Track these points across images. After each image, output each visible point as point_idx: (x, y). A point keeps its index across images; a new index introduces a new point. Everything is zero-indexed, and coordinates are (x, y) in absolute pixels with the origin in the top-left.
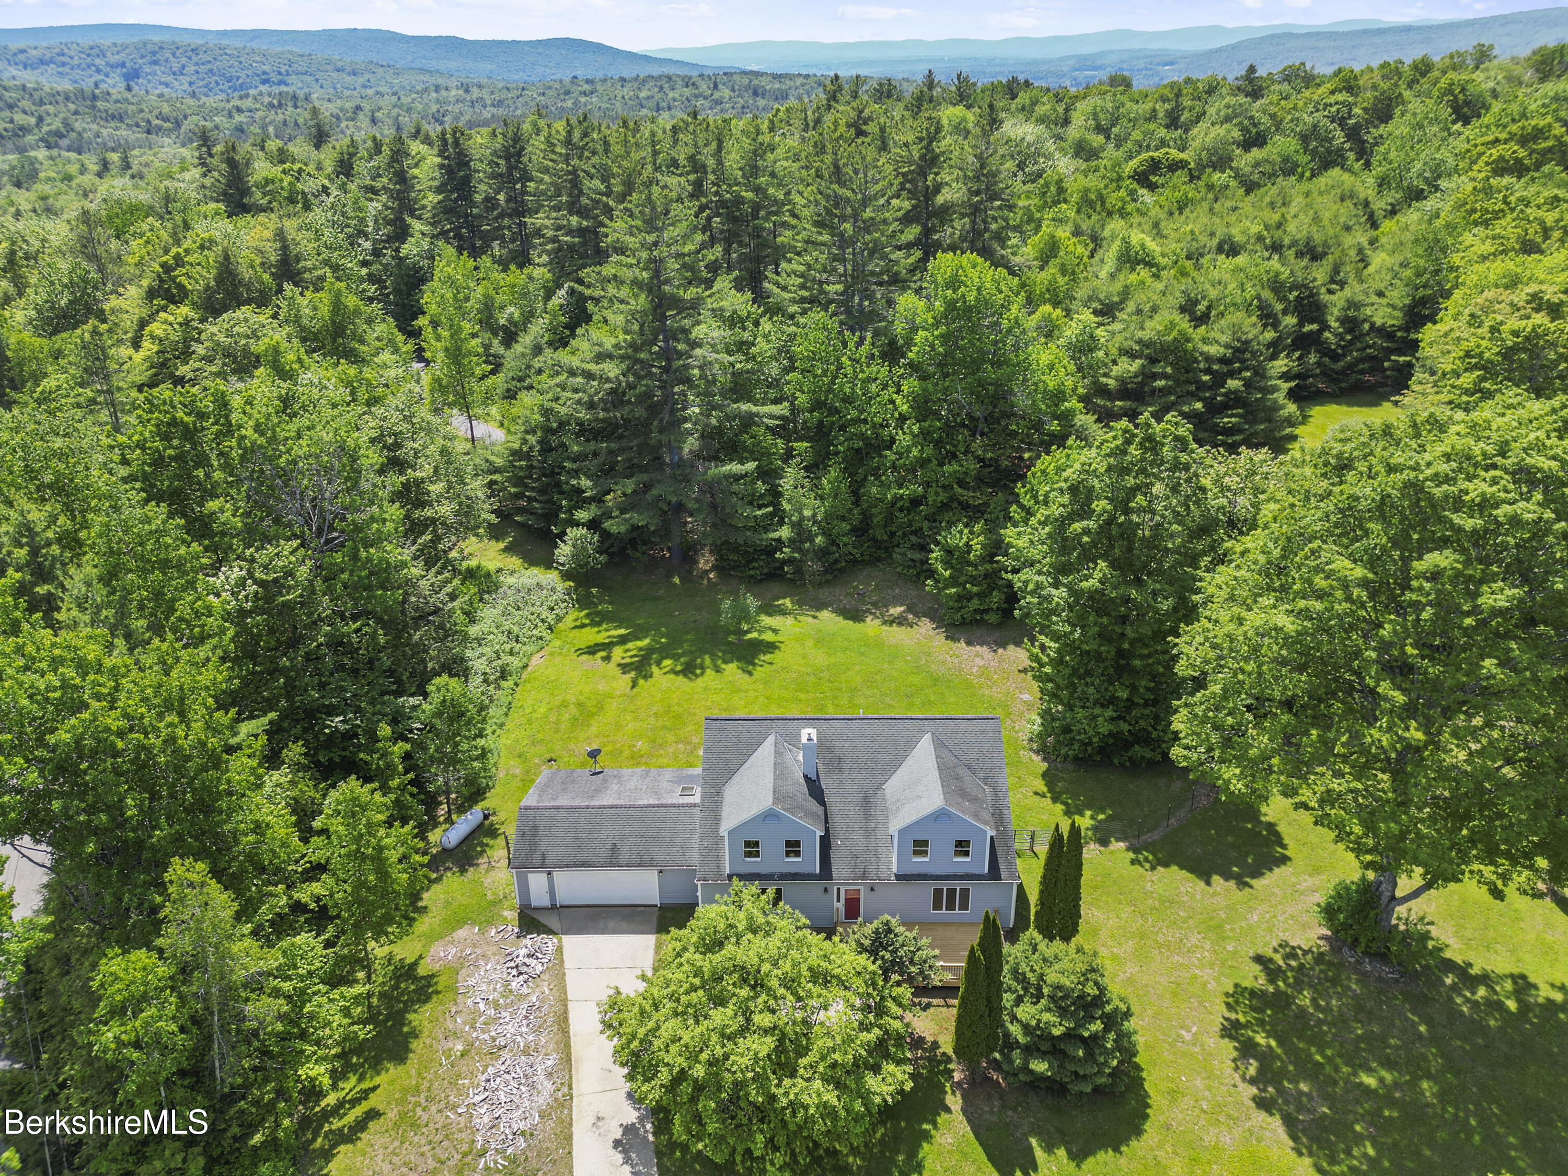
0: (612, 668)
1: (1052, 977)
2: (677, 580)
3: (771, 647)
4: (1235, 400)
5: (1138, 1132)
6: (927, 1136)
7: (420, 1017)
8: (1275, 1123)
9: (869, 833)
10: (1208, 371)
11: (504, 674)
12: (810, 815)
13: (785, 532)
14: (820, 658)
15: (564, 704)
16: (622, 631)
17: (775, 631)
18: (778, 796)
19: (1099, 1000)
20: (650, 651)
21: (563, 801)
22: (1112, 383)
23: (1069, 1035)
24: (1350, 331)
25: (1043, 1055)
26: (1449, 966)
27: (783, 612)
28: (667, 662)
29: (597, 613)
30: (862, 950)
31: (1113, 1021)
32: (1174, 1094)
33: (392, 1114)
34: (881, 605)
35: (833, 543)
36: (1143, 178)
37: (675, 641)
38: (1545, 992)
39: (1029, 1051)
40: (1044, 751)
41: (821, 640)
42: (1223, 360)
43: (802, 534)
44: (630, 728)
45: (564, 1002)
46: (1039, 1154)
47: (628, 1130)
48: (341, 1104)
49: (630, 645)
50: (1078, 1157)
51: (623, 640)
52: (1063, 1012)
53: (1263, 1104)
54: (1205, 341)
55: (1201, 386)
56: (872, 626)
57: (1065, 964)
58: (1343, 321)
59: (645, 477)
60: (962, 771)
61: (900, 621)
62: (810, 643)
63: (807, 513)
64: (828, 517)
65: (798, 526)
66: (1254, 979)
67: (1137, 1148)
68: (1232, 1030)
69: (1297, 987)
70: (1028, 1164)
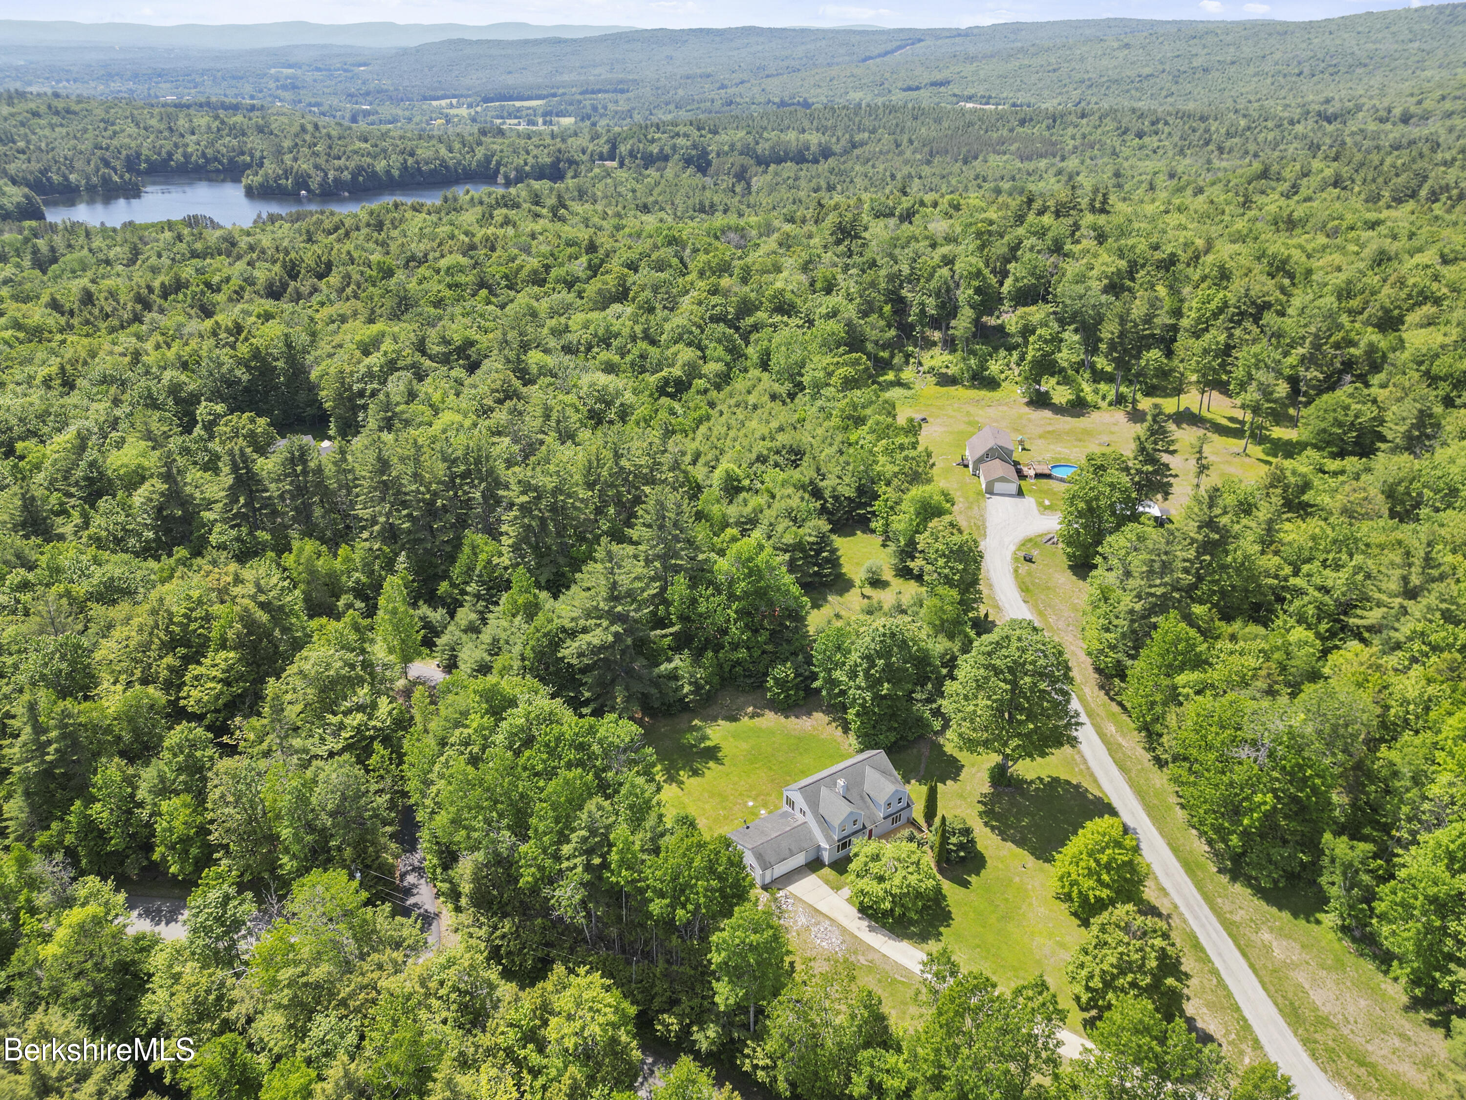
1: (957, 827)
3: (717, 748)
5: (985, 865)
8: (1012, 844)
9: (868, 808)
10: (813, 549)
13: (687, 688)
14: (745, 746)
17: (710, 739)
19: (964, 827)
20: (668, 770)
21: (760, 841)
23: (963, 842)
24: (837, 501)
25: (960, 850)
26: (1023, 781)
27: (701, 728)
28: (682, 773)
32: (987, 849)
33: (797, 960)
34: (741, 708)
35: (712, 686)
37: (674, 761)
38: (1047, 779)
39: (958, 851)
41: (735, 736)
42: (816, 543)
43: (697, 688)
45: (811, 906)
46: (970, 879)
47: (869, 926)
50: (978, 874)
52: (960, 835)
53: (1004, 840)
54: (807, 535)
55: (813, 557)
56: (747, 721)
57: (956, 822)
58: (833, 497)
60: (884, 775)
61: (756, 715)
62: (731, 739)
63: (697, 676)
64: (709, 675)
65: (695, 684)
66: (981, 808)
67: (988, 865)
68: (986, 824)
69: (993, 805)
70: (969, 883)
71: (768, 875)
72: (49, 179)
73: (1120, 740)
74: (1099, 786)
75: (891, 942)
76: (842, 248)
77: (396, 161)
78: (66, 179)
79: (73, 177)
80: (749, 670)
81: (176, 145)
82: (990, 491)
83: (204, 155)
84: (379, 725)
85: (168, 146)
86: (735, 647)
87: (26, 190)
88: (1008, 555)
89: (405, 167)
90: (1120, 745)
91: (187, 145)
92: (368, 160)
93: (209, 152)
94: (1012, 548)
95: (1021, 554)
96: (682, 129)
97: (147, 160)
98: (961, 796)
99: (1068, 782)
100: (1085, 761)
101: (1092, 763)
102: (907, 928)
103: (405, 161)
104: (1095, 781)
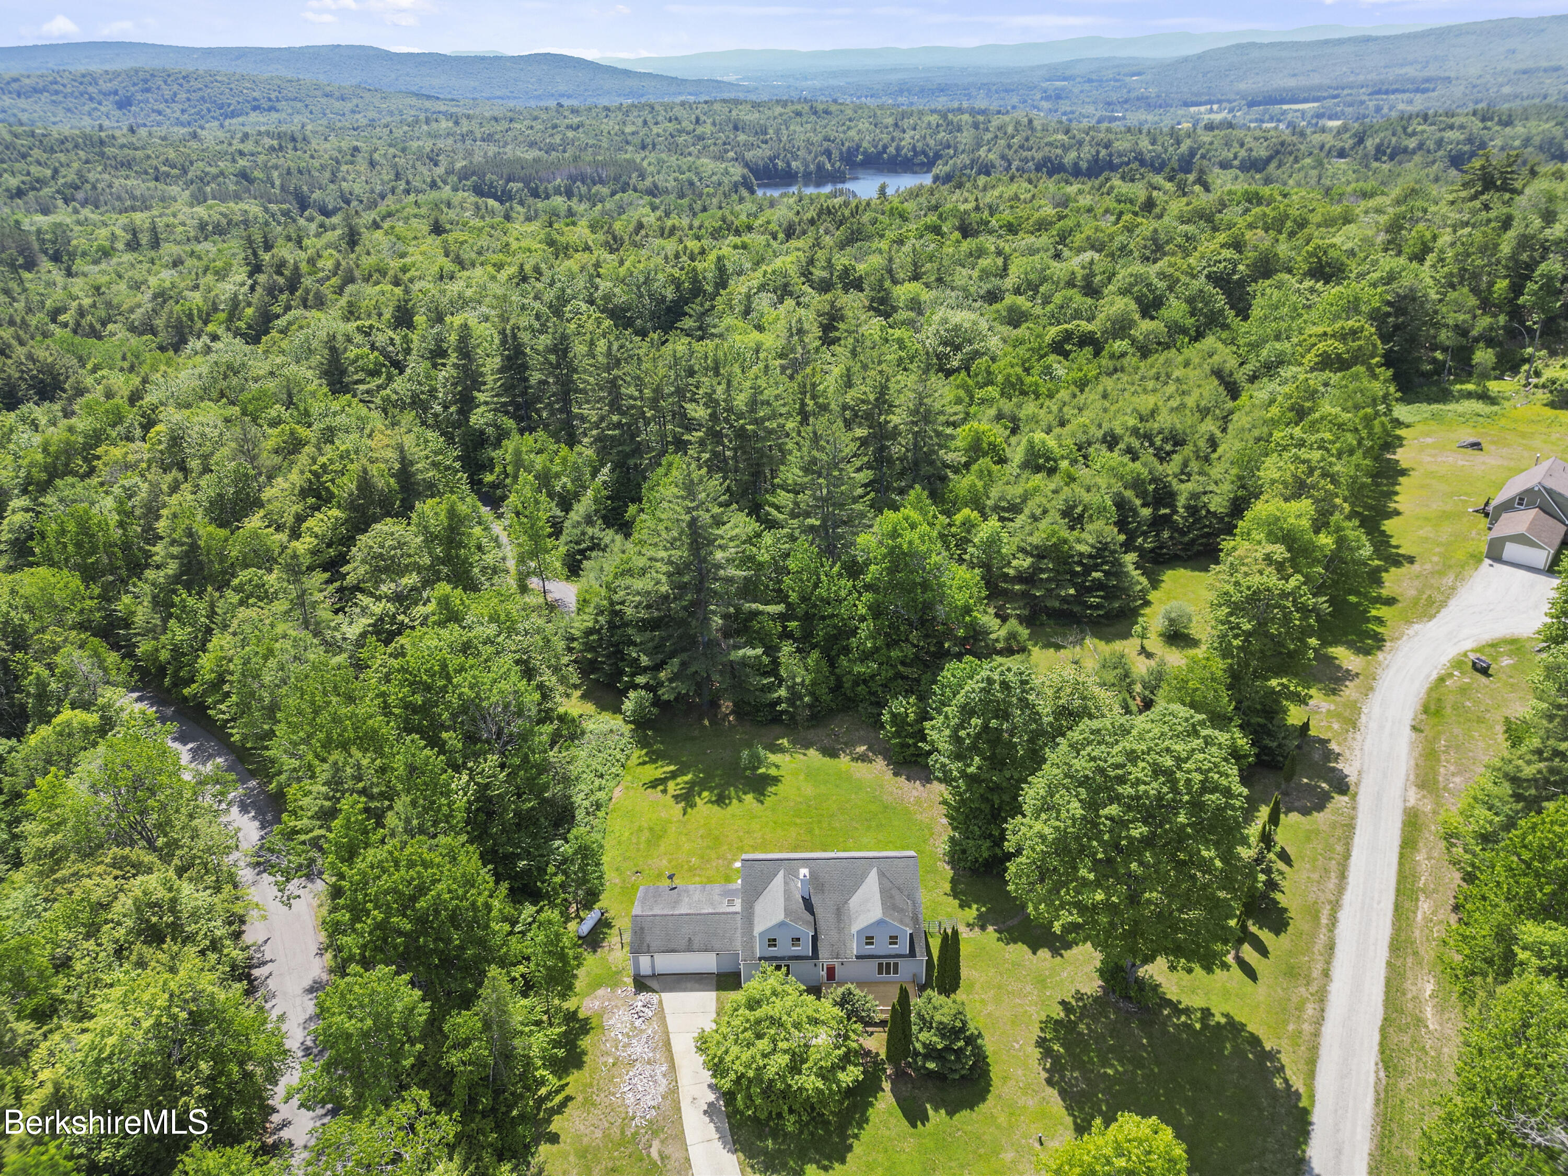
0: (668, 799)
1: (937, 1017)
2: (706, 723)
3: (776, 780)
4: (1099, 585)
5: (984, 1099)
6: (871, 1104)
7: (585, 1043)
8: (1055, 1093)
9: (840, 930)
10: (1080, 563)
11: (598, 806)
12: (807, 923)
13: (783, 692)
14: (809, 790)
15: (640, 830)
16: (672, 768)
17: (777, 767)
18: (788, 912)
19: (963, 1029)
20: (692, 784)
21: (657, 911)
22: (1011, 572)
23: (947, 1049)
24: (1192, 515)
25: (933, 1059)
26: (1169, 1003)
27: (781, 750)
28: (705, 794)
29: (653, 752)
30: (836, 1004)
31: (970, 1040)
32: (1005, 1079)
33: (580, 1098)
34: (850, 744)
35: (817, 699)
36: (1058, 348)
37: (709, 776)
38: (1218, 1019)
39: (926, 1057)
40: (953, 862)
41: (809, 774)
42: (1090, 556)
43: (794, 696)
44: (686, 847)
45: (667, 1033)
46: (931, 1112)
47: (710, 1105)
48: (550, 1093)
49: (679, 780)
50: (951, 1113)
51: (674, 775)
52: (943, 1037)
53: (1049, 1082)
54: (1079, 541)
55: (1074, 574)
56: (844, 761)
57: (945, 1010)
58: (1187, 508)
59: (685, 656)
60: (895, 892)
61: (863, 758)
62: (802, 777)
63: (798, 680)
64: (814, 683)
65: (792, 689)
66: (1058, 1013)
67: (982, 1108)
68: (1041, 1043)
69: (1080, 1019)
70: (925, 1118)
71: (645, 963)
72: (775, 165)
73: (1429, 1012)
74: (1311, 1075)
75: (718, 1145)
77: (1087, 152)
78: (789, 165)
79: (794, 164)
80: (875, 694)
81: (893, 139)
82: (1495, 554)
83: (914, 148)
84: (407, 621)
85: (886, 138)
86: (866, 656)
87: (746, 171)
88: (1451, 652)
89: (1095, 160)
90: (1420, 1022)
91: (901, 140)
92: (1059, 151)
93: (919, 146)
94: (1468, 645)
95: (1472, 656)
96: (1457, 121)
97: (865, 153)
98: (1041, 982)
99: (1255, 1041)
100: (1319, 1020)
101: (1331, 1031)
102: (762, 1137)
103: (1098, 152)
104: (1312, 1063)
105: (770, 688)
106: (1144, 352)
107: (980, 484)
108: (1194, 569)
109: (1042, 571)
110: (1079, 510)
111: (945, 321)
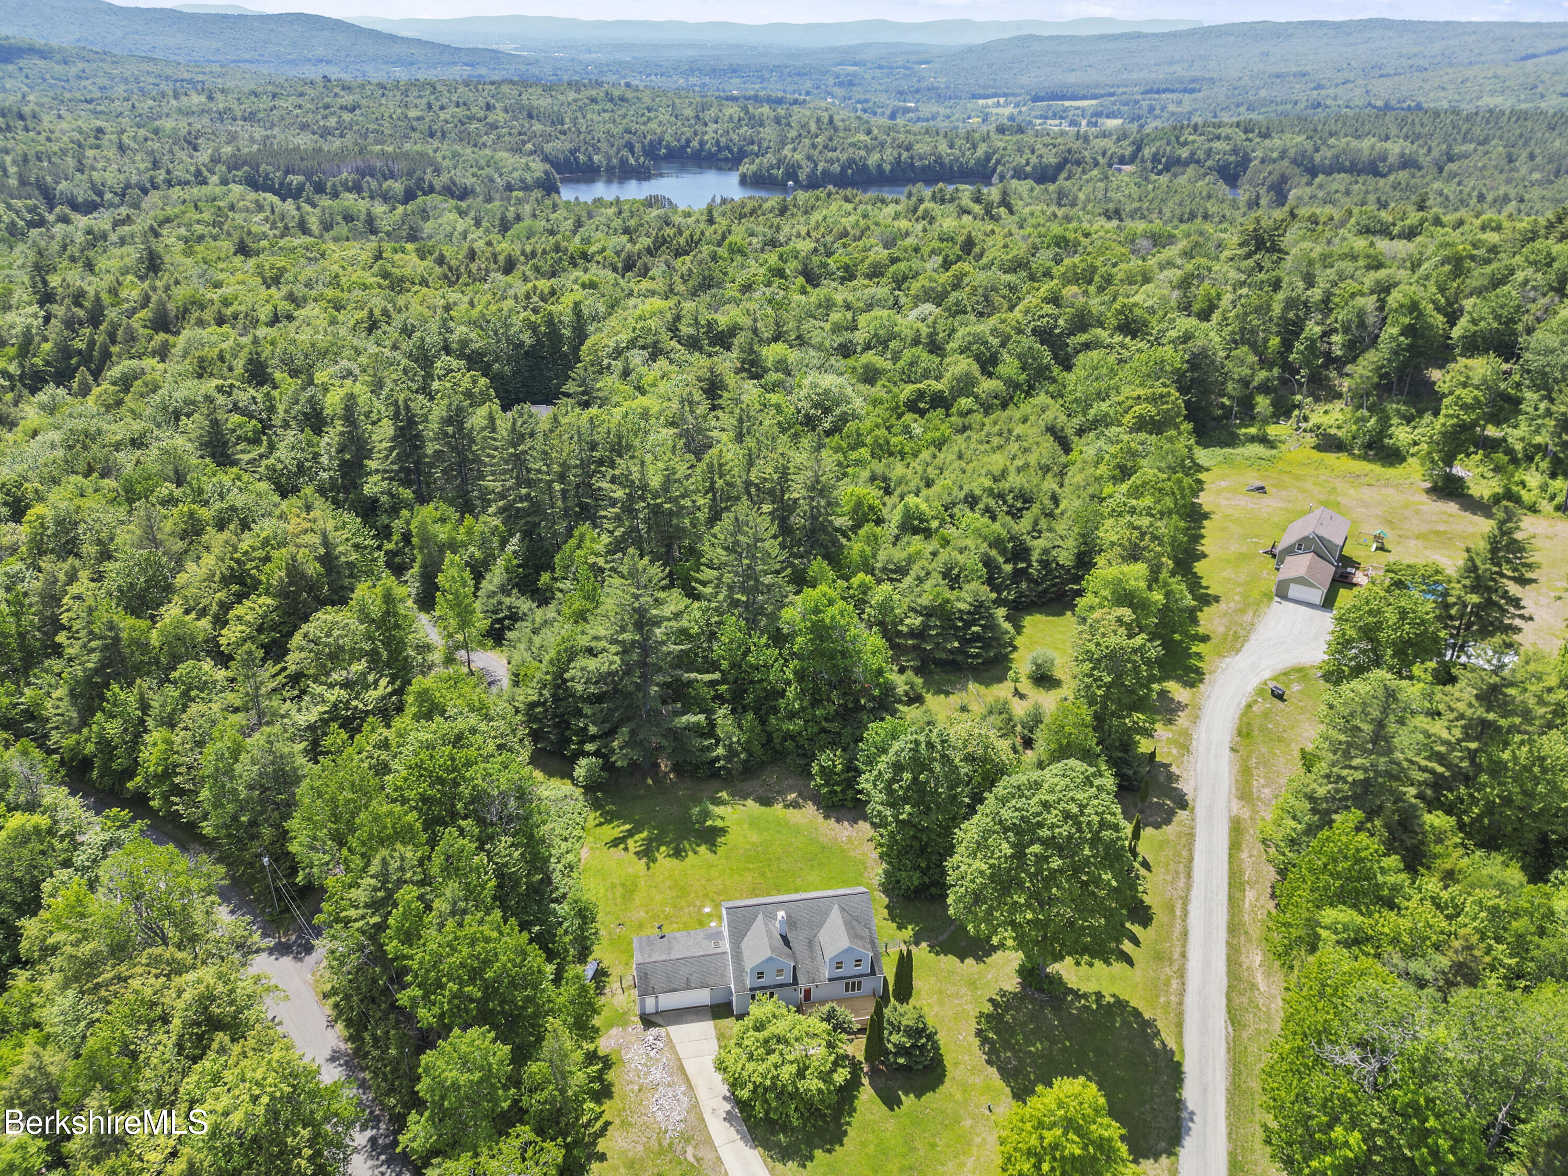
0: (631, 856)
1: (904, 1022)
2: (650, 782)
3: (723, 831)
4: (977, 638)
5: (942, 1082)
6: (856, 1097)
7: (610, 1076)
8: (994, 1070)
9: (813, 959)
10: (961, 619)
11: (571, 867)
12: (788, 956)
13: (720, 751)
14: (754, 837)
15: (613, 886)
16: (628, 826)
17: (722, 818)
18: (773, 949)
19: (924, 1029)
20: (650, 840)
21: (656, 957)
22: (905, 629)
23: (912, 1046)
24: (1044, 568)
25: (902, 1055)
26: (1071, 991)
27: (723, 803)
28: (663, 849)
29: (608, 813)
30: (823, 1020)
31: (930, 1037)
32: (956, 1064)
33: (617, 1122)
34: (782, 793)
35: (751, 755)
36: (914, 407)
37: (664, 832)
38: (1109, 999)
39: (896, 1054)
40: (886, 892)
41: (754, 823)
42: (969, 613)
43: (732, 753)
44: (658, 898)
45: (679, 1060)
46: (903, 1097)
47: (728, 1113)
48: (590, 1121)
49: (637, 837)
50: (918, 1096)
51: (631, 833)
52: (910, 1037)
53: (989, 1062)
54: (958, 600)
55: (957, 628)
56: (778, 808)
57: (909, 1015)
58: (1040, 562)
59: (632, 725)
60: (855, 923)
61: (795, 805)
62: (746, 826)
63: (735, 739)
64: (748, 742)
65: (729, 748)
66: (988, 1008)
67: (942, 1089)
68: (979, 1033)
69: (1006, 1011)
70: (899, 1103)
71: (650, 1003)
72: (576, 159)
73: (1259, 979)
74: (1180, 1035)
75: (741, 1144)
76: (1251, 262)
77: (890, 154)
78: (590, 159)
79: (596, 158)
80: (802, 747)
81: (696, 133)
82: (1283, 593)
83: (718, 143)
84: (361, 706)
85: (688, 132)
86: (792, 715)
87: (549, 166)
88: (1254, 682)
89: (898, 161)
90: (1253, 986)
91: (705, 133)
92: (862, 153)
93: (723, 141)
94: (1267, 675)
95: (1271, 684)
96: (1223, 132)
97: (667, 147)
98: (972, 984)
99: (1137, 1013)
100: (1182, 992)
101: (1192, 999)
102: (774, 1133)
103: (900, 155)
104: (1180, 1025)
105: (709, 749)
106: (987, 409)
107: (868, 549)
108: (1048, 614)
109: (930, 628)
110: (956, 571)
111: (814, 385)
